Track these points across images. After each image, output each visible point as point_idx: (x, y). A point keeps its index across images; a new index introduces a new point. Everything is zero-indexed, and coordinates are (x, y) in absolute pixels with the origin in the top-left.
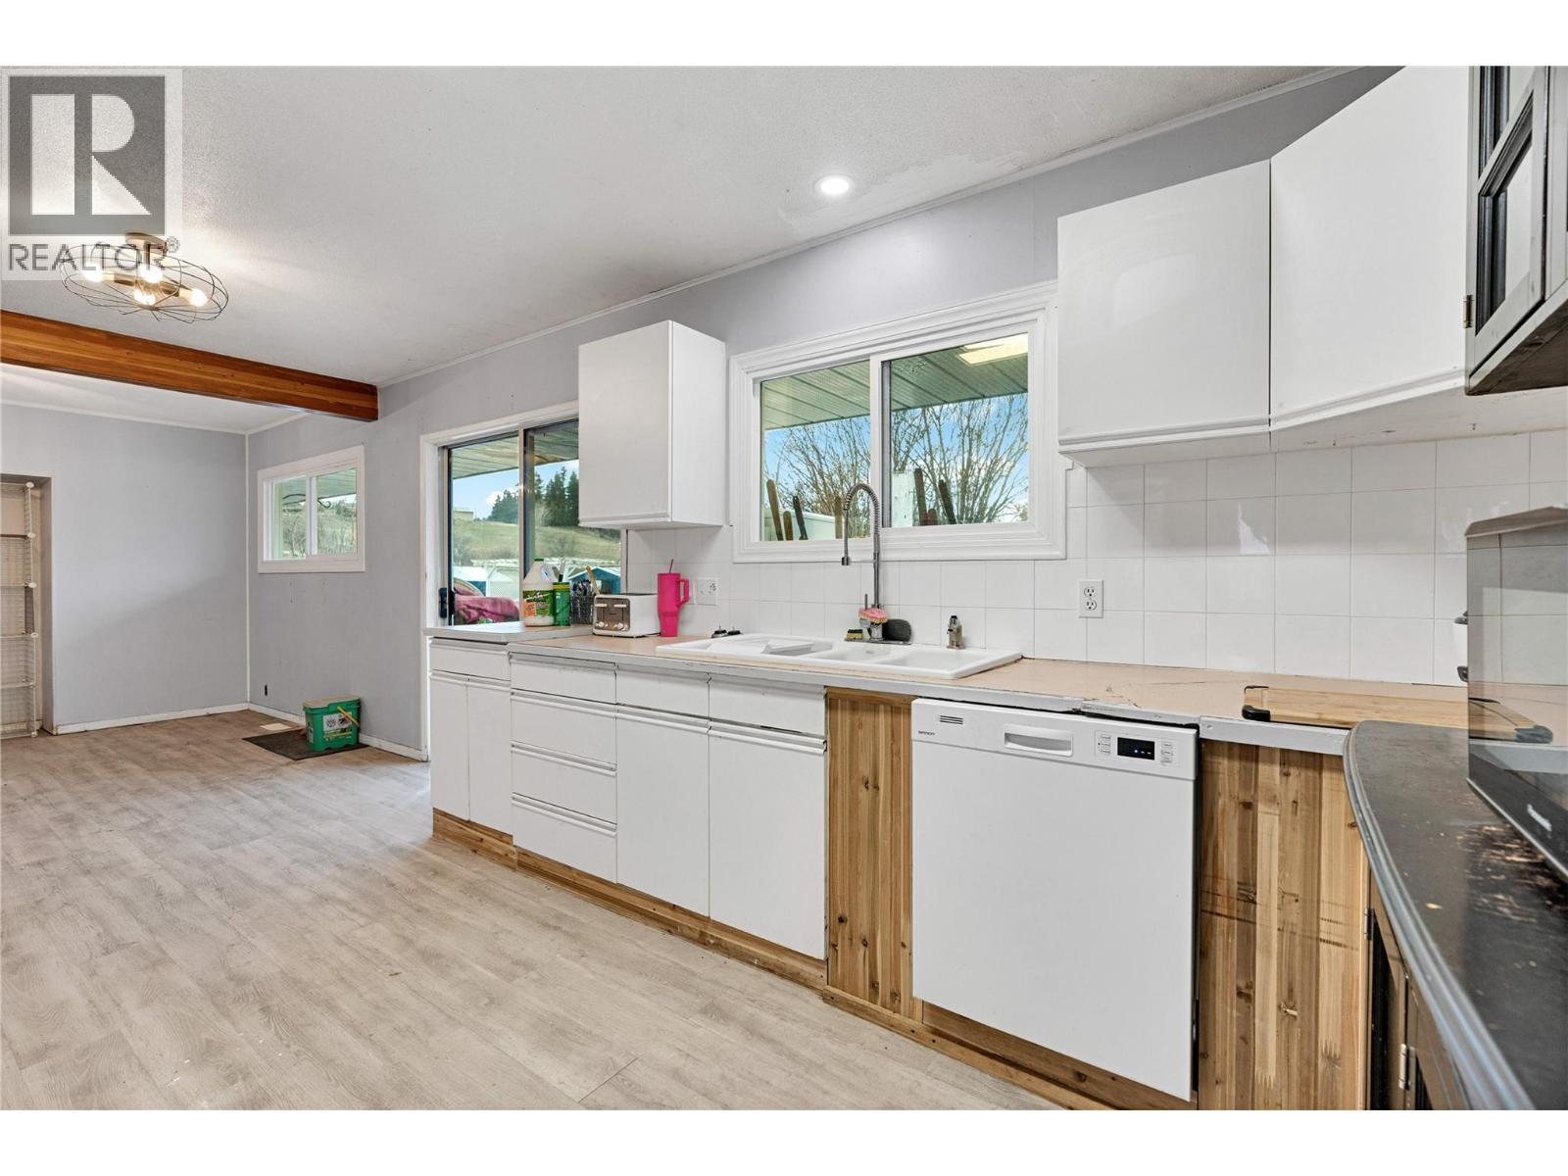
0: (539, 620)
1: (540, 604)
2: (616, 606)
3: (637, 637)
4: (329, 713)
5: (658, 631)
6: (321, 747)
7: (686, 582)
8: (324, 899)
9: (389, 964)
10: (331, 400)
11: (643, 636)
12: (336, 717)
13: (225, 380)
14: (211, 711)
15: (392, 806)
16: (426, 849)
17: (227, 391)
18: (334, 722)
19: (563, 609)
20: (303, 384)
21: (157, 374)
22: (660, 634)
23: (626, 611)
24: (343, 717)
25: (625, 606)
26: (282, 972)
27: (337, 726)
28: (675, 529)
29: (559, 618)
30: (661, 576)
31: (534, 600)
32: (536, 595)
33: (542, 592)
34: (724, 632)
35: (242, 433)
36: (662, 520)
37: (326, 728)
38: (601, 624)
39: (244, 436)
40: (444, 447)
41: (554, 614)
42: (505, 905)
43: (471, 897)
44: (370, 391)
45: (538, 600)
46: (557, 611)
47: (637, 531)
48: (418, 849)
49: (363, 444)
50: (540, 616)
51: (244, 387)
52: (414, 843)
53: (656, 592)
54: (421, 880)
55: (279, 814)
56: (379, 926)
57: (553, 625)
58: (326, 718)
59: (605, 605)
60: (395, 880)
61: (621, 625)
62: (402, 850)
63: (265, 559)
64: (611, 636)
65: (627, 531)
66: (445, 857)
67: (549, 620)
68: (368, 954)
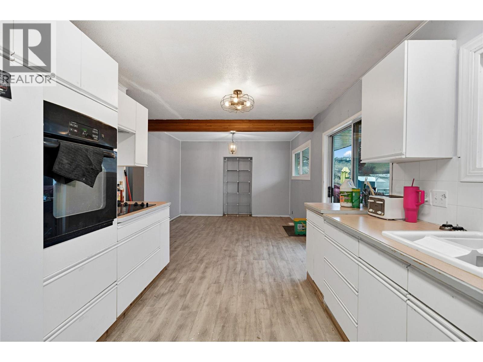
0: (345, 204)
1: (346, 197)
2: (377, 202)
3: (389, 220)
4: (300, 223)
5: (404, 218)
6: (297, 234)
7: (423, 193)
8: (263, 291)
9: (260, 331)
10: (300, 127)
11: (393, 220)
12: (301, 225)
13: (273, 127)
14: (282, 216)
15: (302, 262)
16: (301, 285)
17: (273, 130)
18: (300, 226)
19: (356, 200)
20: (292, 123)
21: (258, 128)
22: (405, 220)
23: (383, 206)
24: (303, 225)
25: (382, 203)
26: (236, 314)
27: (301, 228)
28: (419, 161)
29: (355, 204)
30: (406, 188)
31: (343, 196)
32: (344, 193)
33: (347, 192)
34: (451, 226)
35: (289, 141)
36: (400, 157)
37: (298, 228)
38: (371, 210)
39: (290, 142)
40: (331, 136)
41: (353, 203)
42: (311, 328)
43: (302, 316)
44: (311, 122)
45: (345, 196)
46: (353, 201)
47: (397, 163)
48: (299, 283)
49: (310, 139)
50: (346, 203)
51: (277, 127)
52: (299, 280)
53: (402, 195)
54: (292, 298)
55: (274, 253)
56: (268, 311)
57: (352, 207)
58: (298, 225)
59: (373, 201)
60: (285, 294)
61: (379, 212)
62: (294, 281)
63: (293, 175)
64: (376, 217)
65: (393, 163)
66: (305, 291)
67: (350, 204)
68: (258, 322)
